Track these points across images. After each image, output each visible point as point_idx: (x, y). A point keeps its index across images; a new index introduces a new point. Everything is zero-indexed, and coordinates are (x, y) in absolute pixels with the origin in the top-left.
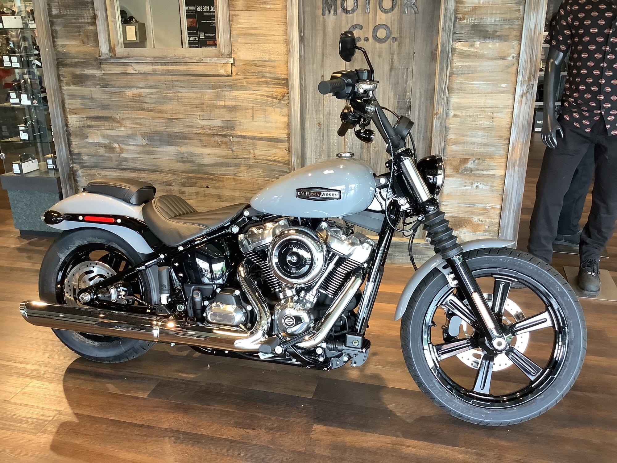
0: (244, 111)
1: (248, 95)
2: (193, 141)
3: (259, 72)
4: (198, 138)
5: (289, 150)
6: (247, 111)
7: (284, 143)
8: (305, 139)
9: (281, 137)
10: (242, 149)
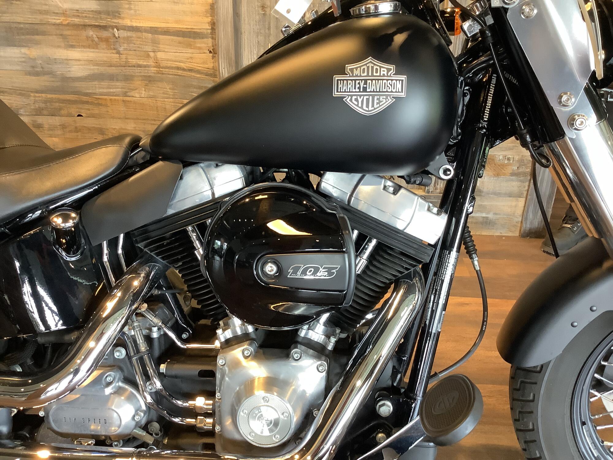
2: (51, 38)
4: (58, 32)
5: (214, 52)
7: (205, 39)
8: (241, 34)
9: (200, 29)
10: (135, 50)
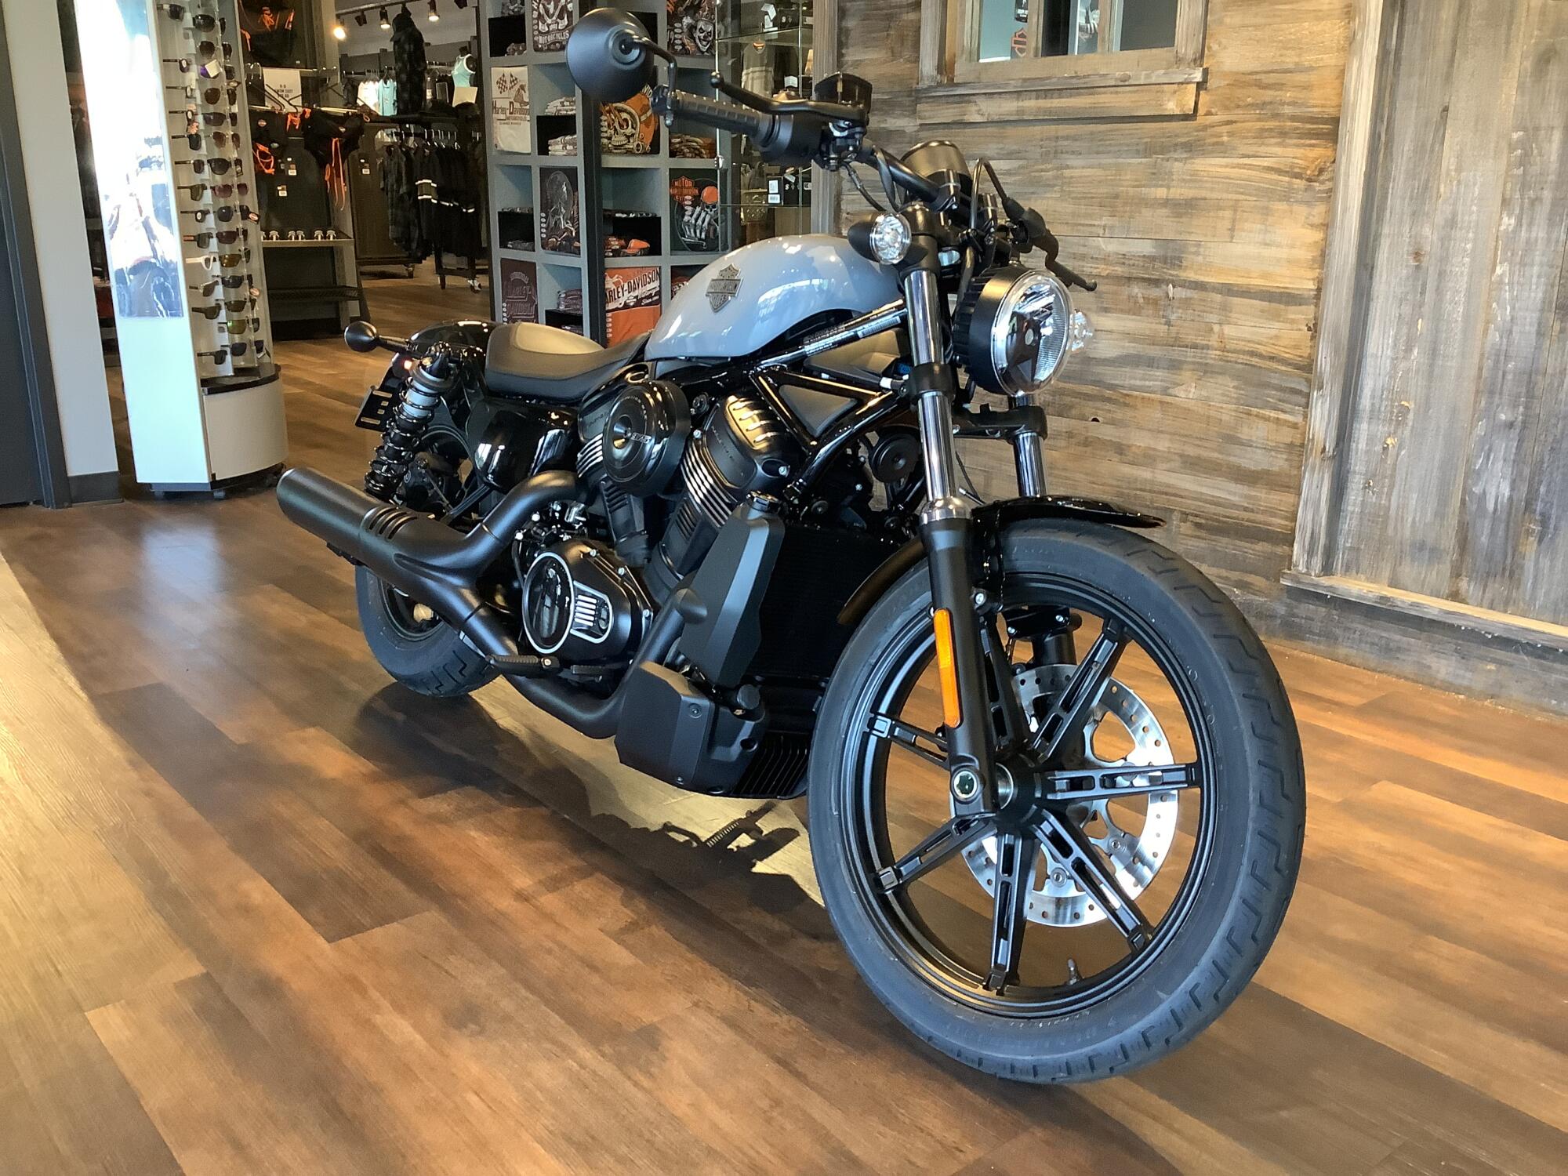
0: (1212, 214)
1: (1228, 170)
3: (1264, 103)
5: (1314, 329)
6: (1221, 214)
7: (1304, 307)
8: (1369, 300)
9: (1298, 289)
10: (1193, 320)
